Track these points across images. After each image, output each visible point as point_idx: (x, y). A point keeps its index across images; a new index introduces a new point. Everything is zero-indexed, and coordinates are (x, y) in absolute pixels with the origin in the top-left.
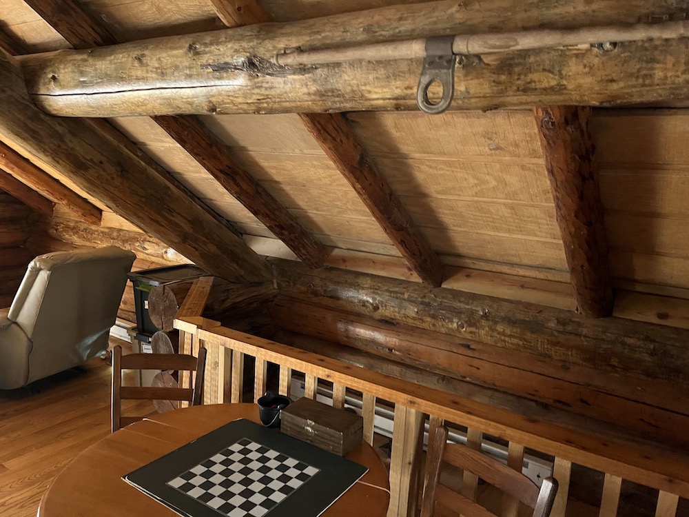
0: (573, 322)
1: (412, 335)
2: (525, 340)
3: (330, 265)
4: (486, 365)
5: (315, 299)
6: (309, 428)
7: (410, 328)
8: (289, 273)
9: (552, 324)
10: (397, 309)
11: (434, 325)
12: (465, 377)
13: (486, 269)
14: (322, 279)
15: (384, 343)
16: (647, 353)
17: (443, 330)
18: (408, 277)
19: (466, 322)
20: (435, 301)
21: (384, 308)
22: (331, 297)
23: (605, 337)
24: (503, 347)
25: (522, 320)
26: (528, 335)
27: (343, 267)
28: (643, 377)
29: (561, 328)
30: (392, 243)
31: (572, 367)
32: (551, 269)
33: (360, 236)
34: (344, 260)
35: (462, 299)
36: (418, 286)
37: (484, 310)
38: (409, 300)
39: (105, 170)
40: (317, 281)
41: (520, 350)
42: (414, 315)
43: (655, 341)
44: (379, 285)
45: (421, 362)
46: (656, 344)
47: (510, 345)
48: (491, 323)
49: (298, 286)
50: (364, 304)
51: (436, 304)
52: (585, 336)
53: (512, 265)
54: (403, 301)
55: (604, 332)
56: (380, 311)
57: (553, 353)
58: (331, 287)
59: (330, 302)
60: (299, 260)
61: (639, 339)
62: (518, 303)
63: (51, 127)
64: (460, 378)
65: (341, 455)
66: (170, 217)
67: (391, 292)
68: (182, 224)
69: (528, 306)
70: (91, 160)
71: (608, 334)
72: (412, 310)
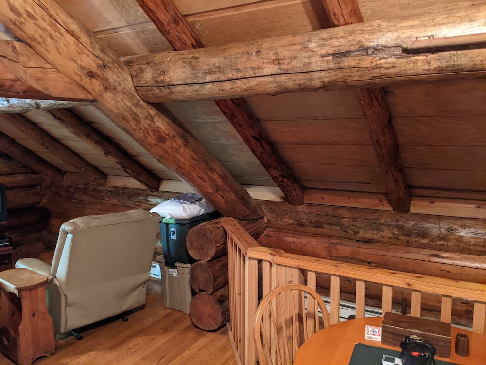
6: (415, 337)
8: (277, 211)
13: (447, 196)
14: (306, 213)
19: (437, 237)
20: (407, 223)
21: (364, 232)
22: (315, 226)
27: (322, 204)
34: (323, 198)
36: (390, 213)
38: (385, 225)
39: (176, 142)
40: (303, 215)
44: (357, 214)
49: (285, 220)
50: (345, 230)
51: (409, 226)
54: (380, 226)
56: (359, 235)
58: (315, 219)
63: (147, 111)
66: (211, 174)
67: (368, 219)
68: (217, 179)
70: (168, 135)
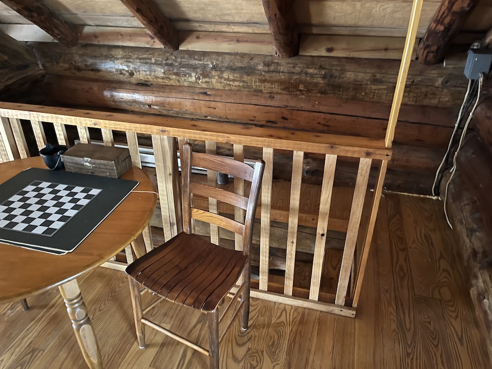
0: (274, 63)
1: (163, 92)
2: (244, 82)
3: (84, 42)
4: (220, 105)
5: (79, 74)
6: (87, 164)
7: (161, 87)
8: (50, 54)
9: (260, 67)
10: (148, 73)
11: (179, 81)
12: (207, 117)
13: (211, 30)
14: (81, 56)
15: (143, 101)
16: (321, 77)
17: (186, 84)
18: (152, 45)
19: (201, 74)
20: (176, 61)
21: (138, 73)
22: (92, 70)
23: (295, 71)
24: (229, 90)
25: (240, 67)
26: (246, 78)
27: (96, 43)
28: (319, 95)
29: (266, 69)
30: (132, 15)
31: (275, 96)
32: (256, 23)
33: (104, 11)
34: (95, 36)
35: (196, 57)
36: (161, 51)
37: (212, 63)
38: (156, 64)
40: (77, 58)
41: (241, 91)
42: (163, 76)
43: (326, 69)
44: (130, 54)
45: (174, 111)
46: (326, 71)
47: (234, 88)
48: (219, 73)
49: (61, 64)
50: (121, 72)
51: (177, 64)
52: (282, 72)
53: (229, 23)
54: (152, 65)
55: (294, 67)
56: (134, 76)
57: (263, 88)
58: (90, 61)
59: (91, 75)
60: (56, 41)
61: (316, 68)
62: (236, 54)
64: (204, 118)
65: (117, 177)
67: (140, 59)
69: (243, 55)
71: (297, 68)
72: (160, 71)
